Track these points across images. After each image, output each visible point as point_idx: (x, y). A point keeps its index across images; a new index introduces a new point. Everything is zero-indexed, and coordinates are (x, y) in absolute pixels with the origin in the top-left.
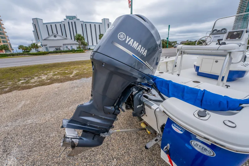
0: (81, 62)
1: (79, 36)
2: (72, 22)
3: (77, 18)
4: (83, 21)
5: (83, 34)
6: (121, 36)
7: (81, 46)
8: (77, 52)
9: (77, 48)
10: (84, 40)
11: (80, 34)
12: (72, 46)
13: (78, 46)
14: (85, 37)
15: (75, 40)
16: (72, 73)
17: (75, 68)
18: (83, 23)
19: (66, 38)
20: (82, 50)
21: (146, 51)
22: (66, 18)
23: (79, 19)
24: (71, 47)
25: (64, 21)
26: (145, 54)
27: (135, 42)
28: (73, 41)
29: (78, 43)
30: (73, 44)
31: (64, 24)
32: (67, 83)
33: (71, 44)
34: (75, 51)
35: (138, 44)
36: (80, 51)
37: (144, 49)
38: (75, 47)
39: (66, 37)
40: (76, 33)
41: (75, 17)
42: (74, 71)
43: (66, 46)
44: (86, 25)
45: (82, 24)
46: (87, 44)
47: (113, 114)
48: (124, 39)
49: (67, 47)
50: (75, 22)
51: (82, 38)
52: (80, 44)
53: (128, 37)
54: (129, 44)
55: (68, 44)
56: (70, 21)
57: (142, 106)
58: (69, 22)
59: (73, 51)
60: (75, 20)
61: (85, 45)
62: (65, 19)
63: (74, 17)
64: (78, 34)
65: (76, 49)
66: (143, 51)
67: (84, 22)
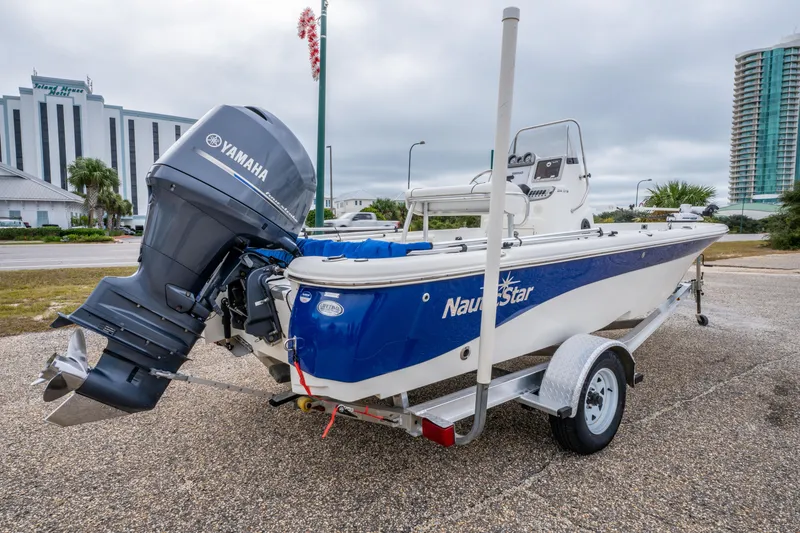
0: (93, 275)
1: (95, 166)
2: (60, 108)
3: (89, 92)
4: (120, 108)
5: (114, 163)
6: (213, 140)
7: (95, 216)
8: (71, 240)
9: (74, 222)
10: (116, 190)
11: (97, 162)
12: (46, 213)
13: (78, 213)
14: (123, 175)
15: (64, 187)
16: (44, 310)
17: (57, 293)
18: (116, 115)
19: (18, 172)
20: (100, 233)
21: (266, 172)
22: (30, 85)
23: (99, 98)
24: (42, 215)
25: (18, 98)
26: (264, 176)
27: (241, 153)
28: (54, 190)
29: (82, 200)
30: (53, 203)
31: (17, 113)
32: (15, 338)
33: (40, 203)
34: (62, 233)
35: (246, 156)
36: (90, 234)
37: (261, 167)
38: (61, 218)
39: (20, 166)
40: (79, 152)
41: (81, 84)
42: (53, 303)
43: (14, 208)
44: (131, 123)
45: (112, 121)
46: (129, 206)
47: (189, 312)
48: (217, 146)
49: (16, 216)
50: (77, 109)
51: (107, 177)
52: (93, 202)
53: (226, 142)
54: (228, 154)
55: (24, 202)
56: (52, 103)
57: (269, 302)
58: (43, 107)
59: (49, 234)
60: (80, 99)
61: (120, 211)
62: (23, 90)
63: (80, 87)
64: (90, 160)
65: (65, 225)
66: (259, 170)
67: (124, 112)
